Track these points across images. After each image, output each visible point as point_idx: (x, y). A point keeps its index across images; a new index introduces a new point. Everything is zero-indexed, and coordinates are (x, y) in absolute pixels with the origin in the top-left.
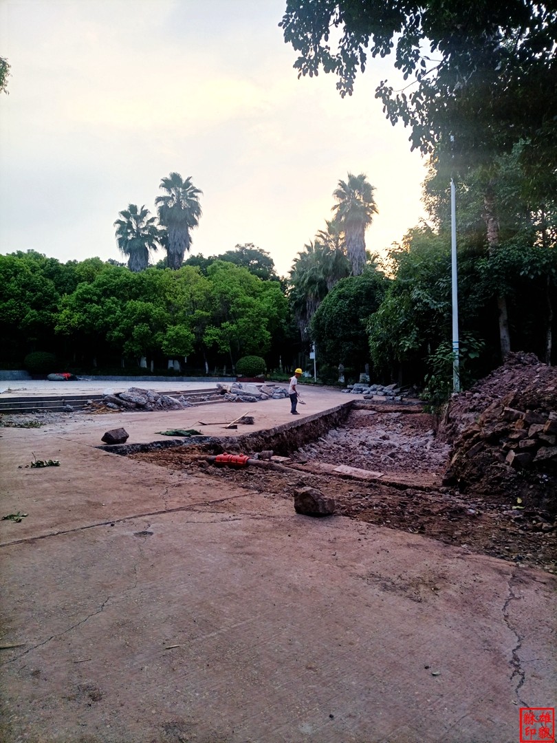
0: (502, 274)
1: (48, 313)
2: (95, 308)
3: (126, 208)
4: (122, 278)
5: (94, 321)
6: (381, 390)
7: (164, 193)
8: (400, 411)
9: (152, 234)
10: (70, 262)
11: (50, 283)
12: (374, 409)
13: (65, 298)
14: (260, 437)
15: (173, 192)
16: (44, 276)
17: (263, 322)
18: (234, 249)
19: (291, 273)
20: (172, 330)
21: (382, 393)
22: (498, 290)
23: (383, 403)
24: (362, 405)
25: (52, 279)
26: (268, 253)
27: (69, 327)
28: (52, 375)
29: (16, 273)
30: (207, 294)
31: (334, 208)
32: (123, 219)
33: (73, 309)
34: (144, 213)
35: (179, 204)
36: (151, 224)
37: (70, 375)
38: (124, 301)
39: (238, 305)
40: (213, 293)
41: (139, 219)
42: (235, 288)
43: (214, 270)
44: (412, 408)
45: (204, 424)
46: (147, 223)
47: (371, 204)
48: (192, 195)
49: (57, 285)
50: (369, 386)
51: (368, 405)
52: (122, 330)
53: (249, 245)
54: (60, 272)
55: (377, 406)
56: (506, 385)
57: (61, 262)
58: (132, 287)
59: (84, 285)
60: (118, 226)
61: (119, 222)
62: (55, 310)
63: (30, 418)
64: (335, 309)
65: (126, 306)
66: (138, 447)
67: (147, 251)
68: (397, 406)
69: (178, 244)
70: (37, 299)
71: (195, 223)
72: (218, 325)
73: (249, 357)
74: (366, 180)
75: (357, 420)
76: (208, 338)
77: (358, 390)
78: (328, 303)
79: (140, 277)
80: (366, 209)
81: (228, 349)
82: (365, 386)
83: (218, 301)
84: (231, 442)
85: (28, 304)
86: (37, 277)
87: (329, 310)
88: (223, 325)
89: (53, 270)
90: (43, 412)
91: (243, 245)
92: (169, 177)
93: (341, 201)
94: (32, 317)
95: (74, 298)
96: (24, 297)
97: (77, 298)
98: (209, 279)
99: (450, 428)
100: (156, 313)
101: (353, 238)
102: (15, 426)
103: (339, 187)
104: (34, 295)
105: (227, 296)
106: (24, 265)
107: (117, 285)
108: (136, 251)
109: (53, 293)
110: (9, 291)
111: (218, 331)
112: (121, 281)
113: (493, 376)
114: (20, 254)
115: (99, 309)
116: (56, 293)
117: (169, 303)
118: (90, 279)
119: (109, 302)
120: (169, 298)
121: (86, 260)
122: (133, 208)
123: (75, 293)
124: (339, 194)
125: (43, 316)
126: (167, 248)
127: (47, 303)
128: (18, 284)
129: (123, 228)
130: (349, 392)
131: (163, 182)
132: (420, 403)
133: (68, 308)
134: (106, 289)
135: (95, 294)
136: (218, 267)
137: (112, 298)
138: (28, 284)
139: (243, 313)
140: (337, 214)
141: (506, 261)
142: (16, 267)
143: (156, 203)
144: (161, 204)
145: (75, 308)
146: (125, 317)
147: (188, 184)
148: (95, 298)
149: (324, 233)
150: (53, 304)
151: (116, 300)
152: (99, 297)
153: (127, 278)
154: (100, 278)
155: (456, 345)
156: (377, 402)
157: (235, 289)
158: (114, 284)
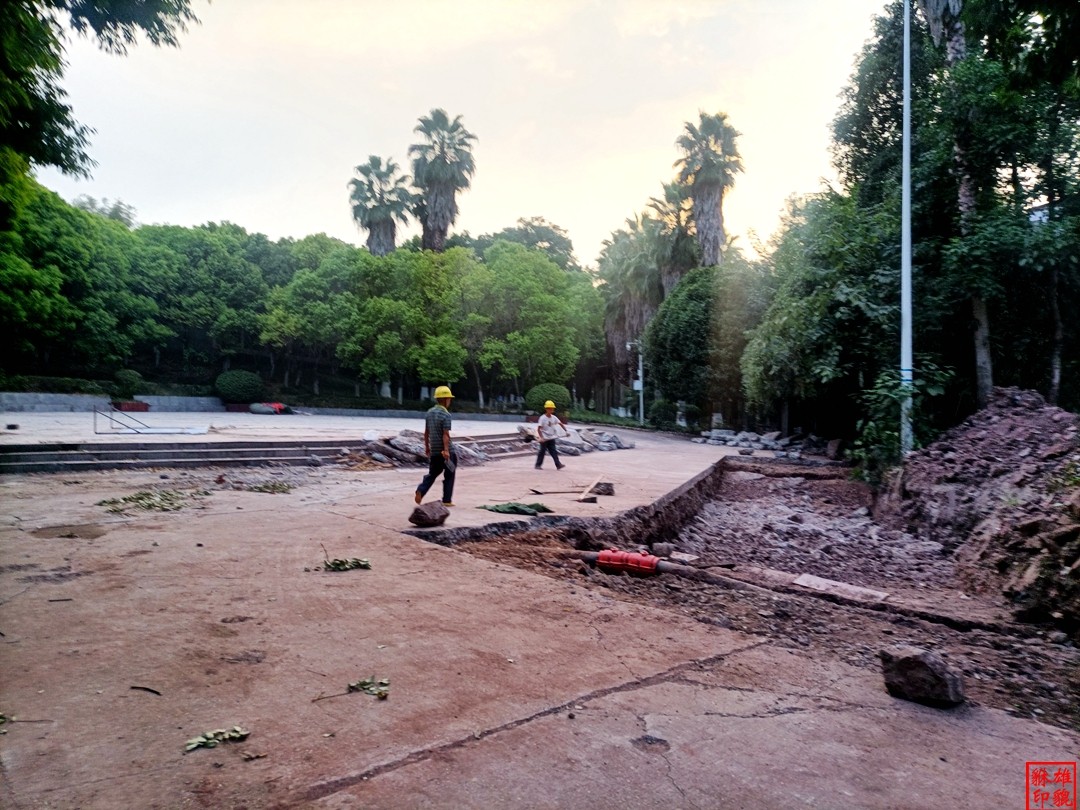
0: (988, 264)
1: (251, 314)
2: (321, 308)
3: (366, 161)
4: (360, 264)
5: (318, 327)
6: (758, 441)
7: (421, 139)
8: (800, 475)
9: (403, 200)
10: (283, 240)
11: (256, 269)
12: (758, 471)
13: (276, 293)
14: (637, 519)
15: (435, 138)
16: (247, 259)
17: (568, 334)
18: (515, 225)
19: (600, 261)
20: (433, 344)
21: (761, 446)
22: (979, 289)
23: (771, 461)
24: (739, 464)
25: (258, 264)
26: (565, 232)
27: (282, 335)
28: (256, 406)
29: (207, 254)
30: (486, 289)
31: (677, 164)
32: (361, 177)
33: (287, 308)
34: (391, 169)
35: (442, 157)
36: (401, 185)
37: (283, 406)
38: (363, 298)
39: (533, 308)
40: (495, 288)
41: (383, 177)
42: (528, 281)
43: (495, 255)
44: (819, 471)
45: (538, 493)
46: (397, 183)
47: (733, 159)
48: (462, 143)
49: (265, 273)
50: (736, 434)
51: (749, 465)
52: (361, 342)
53: (537, 219)
54: (268, 254)
55: (763, 466)
56: (1002, 440)
57: (270, 239)
58: (375, 278)
59: (304, 274)
60: (353, 187)
61: (355, 182)
62: (261, 310)
63: (264, 475)
64: (684, 316)
65: (365, 307)
66: (467, 532)
67: (393, 225)
68: (794, 467)
69: (440, 215)
70: (236, 293)
71: (465, 183)
72: (502, 336)
73: (546, 385)
74: (727, 122)
75: (736, 487)
76: (487, 356)
77: (719, 439)
78: (672, 307)
79: (387, 264)
80: (727, 165)
81: (515, 372)
82: (729, 434)
83: (503, 300)
84: (603, 527)
85: (224, 301)
86: (237, 261)
87: (675, 316)
88: (510, 336)
89: (258, 249)
90: (278, 466)
91: (529, 219)
92: (430, 117)
93: (689, 153)
94: (229, 319)
95: (289, 292)
96: (217, 290)
97: (295, 293)
98: (489, 268)
99: (909, 507)
100: (411, 316)
101: (706, 208)
102: (251, 490)
103: (686, 133)
104: (232, 287)
105: (517, 293)
106: (218, 243)
107: (352, 274)
108: (378, 224)
109: (258, 284)
110: (197, 281)
111: (501, 345)
112: (359, 269)
113: (972, 425)
114: (212, 227)
115: (326, 309)
116: (264, 285)
117: (428, 302)
118: (313, 264)
119: (340, 299)
120: (430, 295)
121: (308, 237)
122: (376, 161)
123: (291, 285)
124: (685, 143)
125: (244, 318)
126: (424, 221)
127: (251, 299)
128: (210, 271)
129: (360, 191)
130: (705, 442)
131: (420, 123)
132: (831, 464)
133: (281, 307)
134: (336, 280)
135: (320, 288)
136: (501, 250)
137: (345, 293)
138: (224, 271)
139: (537, 319)
140: (682, 173)
141: (995, 243)
142: (207, 245)
143: (409, 155)
144: (416, 155)
145: (291, 307)
146: (364, 322)
147: (456, 126)
148: (321, 293)
149: (660, 202)
150: (260, 301)
151: (351, 296)
152: (326, 291)
153: (368, 264)
154: (327, 263)
155: (907, 375)
156: (762, 460)
157: (529, 283)
158: (348, 273)
